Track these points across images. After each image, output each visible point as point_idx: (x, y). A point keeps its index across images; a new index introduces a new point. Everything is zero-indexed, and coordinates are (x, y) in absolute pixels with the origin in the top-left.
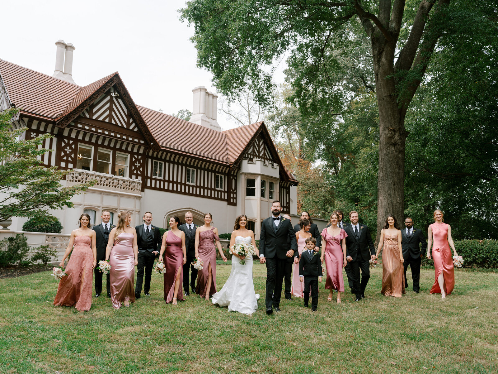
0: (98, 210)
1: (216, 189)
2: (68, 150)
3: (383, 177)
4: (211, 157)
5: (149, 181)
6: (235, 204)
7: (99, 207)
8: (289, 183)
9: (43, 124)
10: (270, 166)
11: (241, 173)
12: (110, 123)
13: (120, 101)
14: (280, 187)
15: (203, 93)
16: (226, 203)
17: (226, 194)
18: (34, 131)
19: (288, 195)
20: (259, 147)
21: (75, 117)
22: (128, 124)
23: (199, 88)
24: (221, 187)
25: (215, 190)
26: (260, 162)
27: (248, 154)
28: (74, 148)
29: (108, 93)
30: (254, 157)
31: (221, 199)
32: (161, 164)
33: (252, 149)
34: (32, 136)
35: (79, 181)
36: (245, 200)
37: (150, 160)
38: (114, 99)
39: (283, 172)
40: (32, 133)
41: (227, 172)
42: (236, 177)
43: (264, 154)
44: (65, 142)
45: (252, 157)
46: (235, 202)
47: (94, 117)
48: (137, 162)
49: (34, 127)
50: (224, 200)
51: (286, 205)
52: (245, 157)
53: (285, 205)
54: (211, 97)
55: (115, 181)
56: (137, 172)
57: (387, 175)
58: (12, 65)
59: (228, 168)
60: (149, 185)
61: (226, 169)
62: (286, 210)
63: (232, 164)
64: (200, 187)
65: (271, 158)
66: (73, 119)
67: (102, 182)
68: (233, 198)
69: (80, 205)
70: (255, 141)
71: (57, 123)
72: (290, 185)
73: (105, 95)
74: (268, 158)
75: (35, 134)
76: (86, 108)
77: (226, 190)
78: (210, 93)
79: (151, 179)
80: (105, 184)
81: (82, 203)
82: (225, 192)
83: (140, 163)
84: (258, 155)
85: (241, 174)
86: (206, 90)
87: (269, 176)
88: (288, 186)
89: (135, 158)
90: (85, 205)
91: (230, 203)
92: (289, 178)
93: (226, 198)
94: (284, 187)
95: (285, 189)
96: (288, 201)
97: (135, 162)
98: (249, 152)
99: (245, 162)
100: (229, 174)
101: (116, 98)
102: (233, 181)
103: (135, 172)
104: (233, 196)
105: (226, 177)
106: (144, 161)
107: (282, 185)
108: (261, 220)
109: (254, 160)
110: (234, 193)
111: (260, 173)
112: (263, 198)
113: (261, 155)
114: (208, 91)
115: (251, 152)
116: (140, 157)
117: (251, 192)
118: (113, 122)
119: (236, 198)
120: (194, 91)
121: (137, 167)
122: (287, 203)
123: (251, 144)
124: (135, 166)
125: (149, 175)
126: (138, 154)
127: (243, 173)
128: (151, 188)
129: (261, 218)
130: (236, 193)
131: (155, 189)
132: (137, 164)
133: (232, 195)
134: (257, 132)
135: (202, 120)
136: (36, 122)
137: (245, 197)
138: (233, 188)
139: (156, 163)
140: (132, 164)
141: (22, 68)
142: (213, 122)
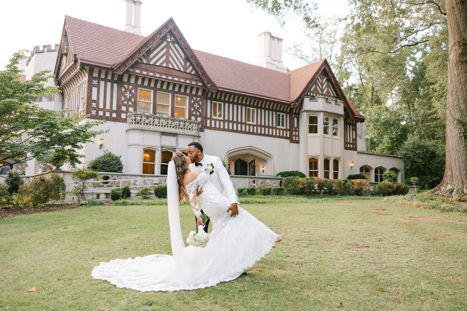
0: (157, 149)
1: (278, 127)
2: (128, 95)
3: (453, 102)
4: (271, 97)
5: (208, 121)
6: (298, 142)
7: (158, 147)
8: (355, 120)
9: (103, 72)
10: (333, 102)
11: (303, 110)
12: (167, 67)
13: (176, 45)
14: (346, 124)
15: (268, 37)
16: (288, 141)
17: (288, 132)
18: (95, 78)
19: (354, 132)
20: (322, 84)
21: (132, 63)
22: (185, 68)
23: (264, 32)
24: (283, 125)
25: (276, 129)
26: (322, 99)
27: (310, 92)
28: (133, 93)
29: (164, 39)
30: (316, 95)
31: (283, 137)
32: (220, 105)
33: (314, 87)
34: (94, 83)
35: (138, 123)
36: (307, 137)
37: (209, 101)
38: (171, 44)
39: (347, 109)
40: (94, 81)
41: (288, 111)
42: (298, 115)
43: (328, 92)
44: (125, 88)
45: (314, 95)
46: (297, 139)
47: (152, 63)
48: (196, 104)
49: (96, 75)
50: (286, 138)
51: (353, 142)
52: (307, 95)
53: (351, 142)
54: (276, 40)
55: (181, 123)
56: (196, 113)
57: (458, 99)
58: (80, 21)
59: (289, 107)
60: (208, 125)
61: (288, 107)
62: (353, 146)
63: (293, 103)
64: (261, 126)
65: (336, 95)
66: (130, 65)
67: (160, 124)
68: (296, 136)
69: (140, 145)
70: (318, 78)
71: (114, 69)
72: (357, 121)
73: (161, 41)
74: (332, 95)
75: (97, 81)
76: (142, 54)
77: (288, 128)
78: (274, 36)
79: (211, 119)
80: (163, 125)
81: (141, 144)
82: (286, 130)
83: (199, 104)
84: (320, 92)
85: (303, 112)
86: (270, 34)
87: (332, 113)
88: (354, 123)
89: (194, 100)
90: (144, 146)
91: (292, 141)
92: (355, 114)
93: (288, 136)
94: (350, 124)
95: (351, 126)
96: (354, 138)
97: (194, 104)
98: (312, 90)
99: (307, 100)
100: (290, 113)
101: (173, 42)
102: (296, 119)
103: (194, 113)
104: (296, 133)
105: (288, 115)
106: (203, 103)
107: (348, 122)
108: (324, 156)
109: (316, 97)
110: (296, 131)
111: (322, 110)
112: (326, 135)
113: (324, 93)
114: (273, 35)
115: (314, 90)
116: (198, 99)
117: (313, 129)
118: (170, 66)
119: (298, 136)
120: (259, 35)
121: (196, 108)
122: (353, 139)
123: (313, 81)
124: (194, 108)
125: (209, 116)
126: (196, 95)
127: (305, 111)
128: (210, 128)
129: (324, 154)
130: (298, 131)
131: (215, 129)
132: (196, 106)
133: (294, 133)
134: (319, 70)
135: (267, 62)
136: (96, 70)
137: (307, 135)
138: (296, 126)
139: (215, 104)
140: (191, 105)
141: (90, 23)
142: (279, 65)
